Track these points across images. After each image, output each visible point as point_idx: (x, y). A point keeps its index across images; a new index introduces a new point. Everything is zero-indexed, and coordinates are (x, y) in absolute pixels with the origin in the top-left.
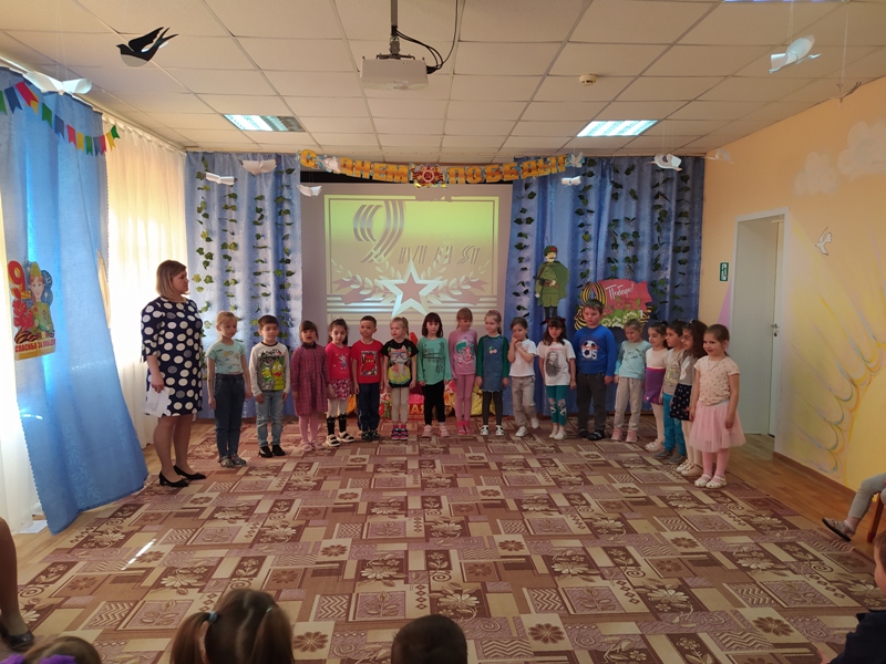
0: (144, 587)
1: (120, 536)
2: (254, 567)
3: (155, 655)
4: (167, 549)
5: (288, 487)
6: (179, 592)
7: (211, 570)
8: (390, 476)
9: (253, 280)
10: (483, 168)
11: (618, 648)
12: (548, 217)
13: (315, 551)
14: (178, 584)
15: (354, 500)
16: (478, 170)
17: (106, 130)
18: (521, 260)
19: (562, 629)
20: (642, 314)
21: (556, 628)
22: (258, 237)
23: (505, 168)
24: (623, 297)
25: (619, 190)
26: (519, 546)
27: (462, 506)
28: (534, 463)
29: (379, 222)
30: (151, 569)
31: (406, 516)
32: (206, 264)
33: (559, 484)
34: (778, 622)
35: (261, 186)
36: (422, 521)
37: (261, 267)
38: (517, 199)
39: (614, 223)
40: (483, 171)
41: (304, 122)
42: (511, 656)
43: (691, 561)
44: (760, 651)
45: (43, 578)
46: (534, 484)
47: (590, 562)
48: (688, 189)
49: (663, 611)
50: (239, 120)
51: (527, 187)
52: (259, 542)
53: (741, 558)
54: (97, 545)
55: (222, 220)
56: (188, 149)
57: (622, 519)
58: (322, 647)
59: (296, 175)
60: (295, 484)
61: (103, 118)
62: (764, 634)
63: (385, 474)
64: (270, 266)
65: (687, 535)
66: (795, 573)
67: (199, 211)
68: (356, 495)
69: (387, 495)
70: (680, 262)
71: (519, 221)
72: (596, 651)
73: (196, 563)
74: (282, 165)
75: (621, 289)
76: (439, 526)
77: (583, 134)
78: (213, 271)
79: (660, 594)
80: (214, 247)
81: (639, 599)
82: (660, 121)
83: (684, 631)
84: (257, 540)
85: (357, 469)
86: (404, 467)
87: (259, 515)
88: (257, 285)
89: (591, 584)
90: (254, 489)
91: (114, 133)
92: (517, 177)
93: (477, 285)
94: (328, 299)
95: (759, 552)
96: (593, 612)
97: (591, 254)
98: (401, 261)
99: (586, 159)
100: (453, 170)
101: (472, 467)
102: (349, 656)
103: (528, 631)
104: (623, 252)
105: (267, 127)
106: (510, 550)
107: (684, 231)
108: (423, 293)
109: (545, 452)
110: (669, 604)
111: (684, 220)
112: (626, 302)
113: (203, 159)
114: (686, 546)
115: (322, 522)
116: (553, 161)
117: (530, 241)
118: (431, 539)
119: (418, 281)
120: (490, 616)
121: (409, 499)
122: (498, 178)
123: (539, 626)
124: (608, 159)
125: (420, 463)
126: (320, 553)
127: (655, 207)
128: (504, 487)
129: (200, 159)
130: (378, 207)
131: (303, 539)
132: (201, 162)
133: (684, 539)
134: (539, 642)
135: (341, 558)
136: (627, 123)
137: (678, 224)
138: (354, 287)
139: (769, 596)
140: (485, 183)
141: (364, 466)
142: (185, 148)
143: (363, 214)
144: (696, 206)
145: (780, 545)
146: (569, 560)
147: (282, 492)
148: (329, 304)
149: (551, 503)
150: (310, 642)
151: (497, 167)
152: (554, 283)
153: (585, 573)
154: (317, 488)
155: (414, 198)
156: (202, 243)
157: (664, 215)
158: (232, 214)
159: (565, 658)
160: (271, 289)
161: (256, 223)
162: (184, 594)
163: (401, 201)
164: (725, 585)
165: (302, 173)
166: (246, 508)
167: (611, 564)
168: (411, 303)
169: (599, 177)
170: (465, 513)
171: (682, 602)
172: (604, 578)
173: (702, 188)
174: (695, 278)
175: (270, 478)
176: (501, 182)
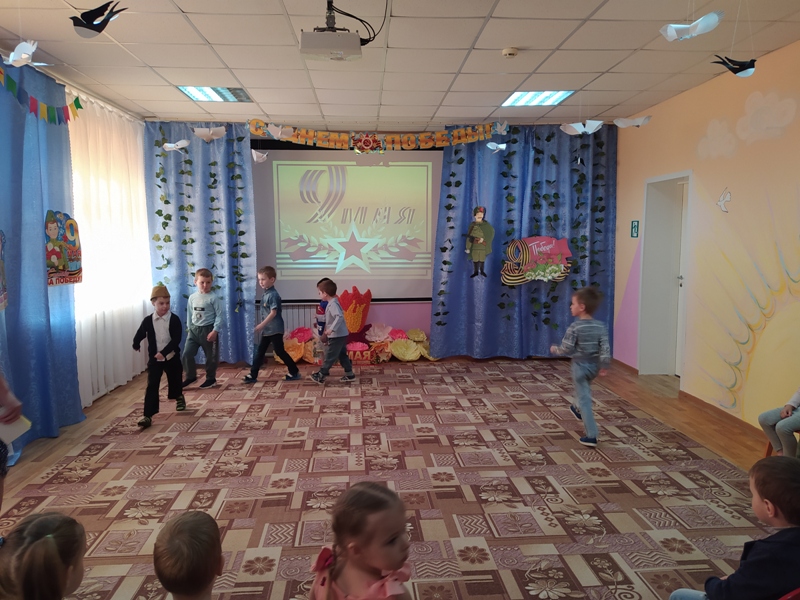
0: (108, 518)
1: (87, 473)
2: (209, 499)
3: (116, 580)
4: (129, 484)
5: (241, 427)
6: (141, 523)
7: (170, 502)
8: (334, 415)
9: (208, 239)
10: (417, 135)
11: (538, 568)
12: (476, 181)
13: (265, 484)
14: (139, 515)
15: (301, 438)
16: (413, 137)
17: (69, 101)
18: (449, 219)
19: (488, 551)
20: (563, 268)
21: (483, 550)
22: (213, 199)
23: (437, 136)
24: (545, 253)
25: (540, 156)
26: (450, 477)
27: (399, 442)
28: (465, 403)
29: (323, 186)
30: (116, 502)
31: (349, 451)
32: (165, 225)
33: (487, 421)
34: (682, 542)
35: (214, 153)
36: (363, 456)
37: (216, 227)
38: (447, 164)
39: (537, 185)
40: (417, 139)
41: (251, 93)
42: (441, 576)
43: (605, 489)
44: (665, 568)
45: (15, 511)
46: (465, 422)
47: (513, 490)
48: (603, 154)
49: (579, 534)
50: (193, 91)
51: (456, 153)
52: (214, 477)
53: (650, 486)
54: (67, 480)
55: (178, 185)
56: (147, 119)
57: (543, 452)
58: (270, 570)
59: (247, 143)
60: (247, 424)
61: (67, 90)
62: (669, 553)
63: (330, 415)
64: (224, 226)
65: (601, 466)
66: (698, 499)
67: (158, 176)
68: (303, 434)
69: (331, 433)
70: (597, 221)
71: (449, 184)
72: (518, 570)
73: (156, 496)
74: (232, 133)
75: (544, 245)
76: (378, 460)
77: (507, 104)
78: (171, 231)
79: (576, 518)
80: (171, 209)
81: (557, 523)
82: (576, 91)
83: (598, 552)
84: (212, 475)
85: (304, 410)
86: (347, 408)
87: (215, 453)
88: (212, 243)
89: (514, 510)
90: (211, 429)
91: (77, 103)
92: (448, 144)
93: (414, 242)
94: (278, 256)
95: (665, 480)
96: (516, 535)
97: (515, 215)
98: (344, 221)
99: (510, 127)
100: (389, 138)
101: (408, 407)
102: (294, 578)
103: (457, 553)
104: (545, 212)
105: (218, 99)
106: (442, 480)
107: (601, 192)
108: (364, 250)
109: (474, 393)
110: (584, 527)
111: (600, 182)
112: (548, 257)
113: (160, 128)
114: (600, 475)
115: (271, 458)
116: (481, 129)
117: (458, 203)
118: (371, 472)
119: (359, 239)
120: (423, 540)
121: (351, 436)
122: (430, 145)
123: (467, 548)
124: (531, 127)
125: (362, 404)
126: (270, 486)
127: (573, 171)
128: (437, 424)
129: (158, 128)
130: (322, 172)
131: (255, 473)
132: (158, 131)
133: (598, 469)
134: (467, 562)
135: (288, 490)
136: (547, 93)
137: (595, 186)
138: (301, 245)
139: (674, 519)
140: (419, 149)
141: (311, 407)
142: (143, 118)
143: (308, 178)
144: (611, 170)
145: (685, 473)
146: (495, 489)
147: (236, 432)
148: (278, 261)
149: (479, 439)
150: (259, 565)
151: (429, 134)
152: (482, 240)
153: (509, 501)
154: (268, 427)
155: (355, 163)
156: (160, 205)
157: (583, 178)
158: (187, 179)
159: (490, 577)
160: (224, 247)
161: (210, 187)
162: (145, 524)
163: (343, 167)
164: (635, 510)
165: (251, 140)
166: (203, 446)
167: (533, 492)
168: (353, 259)
169: (523, 144)
170: (402, 449)
171: (596, 526)
172: (526, 505)
173: (615, 153)
174: (610, 235)
175: (225, 419)
176: (433, 148)
